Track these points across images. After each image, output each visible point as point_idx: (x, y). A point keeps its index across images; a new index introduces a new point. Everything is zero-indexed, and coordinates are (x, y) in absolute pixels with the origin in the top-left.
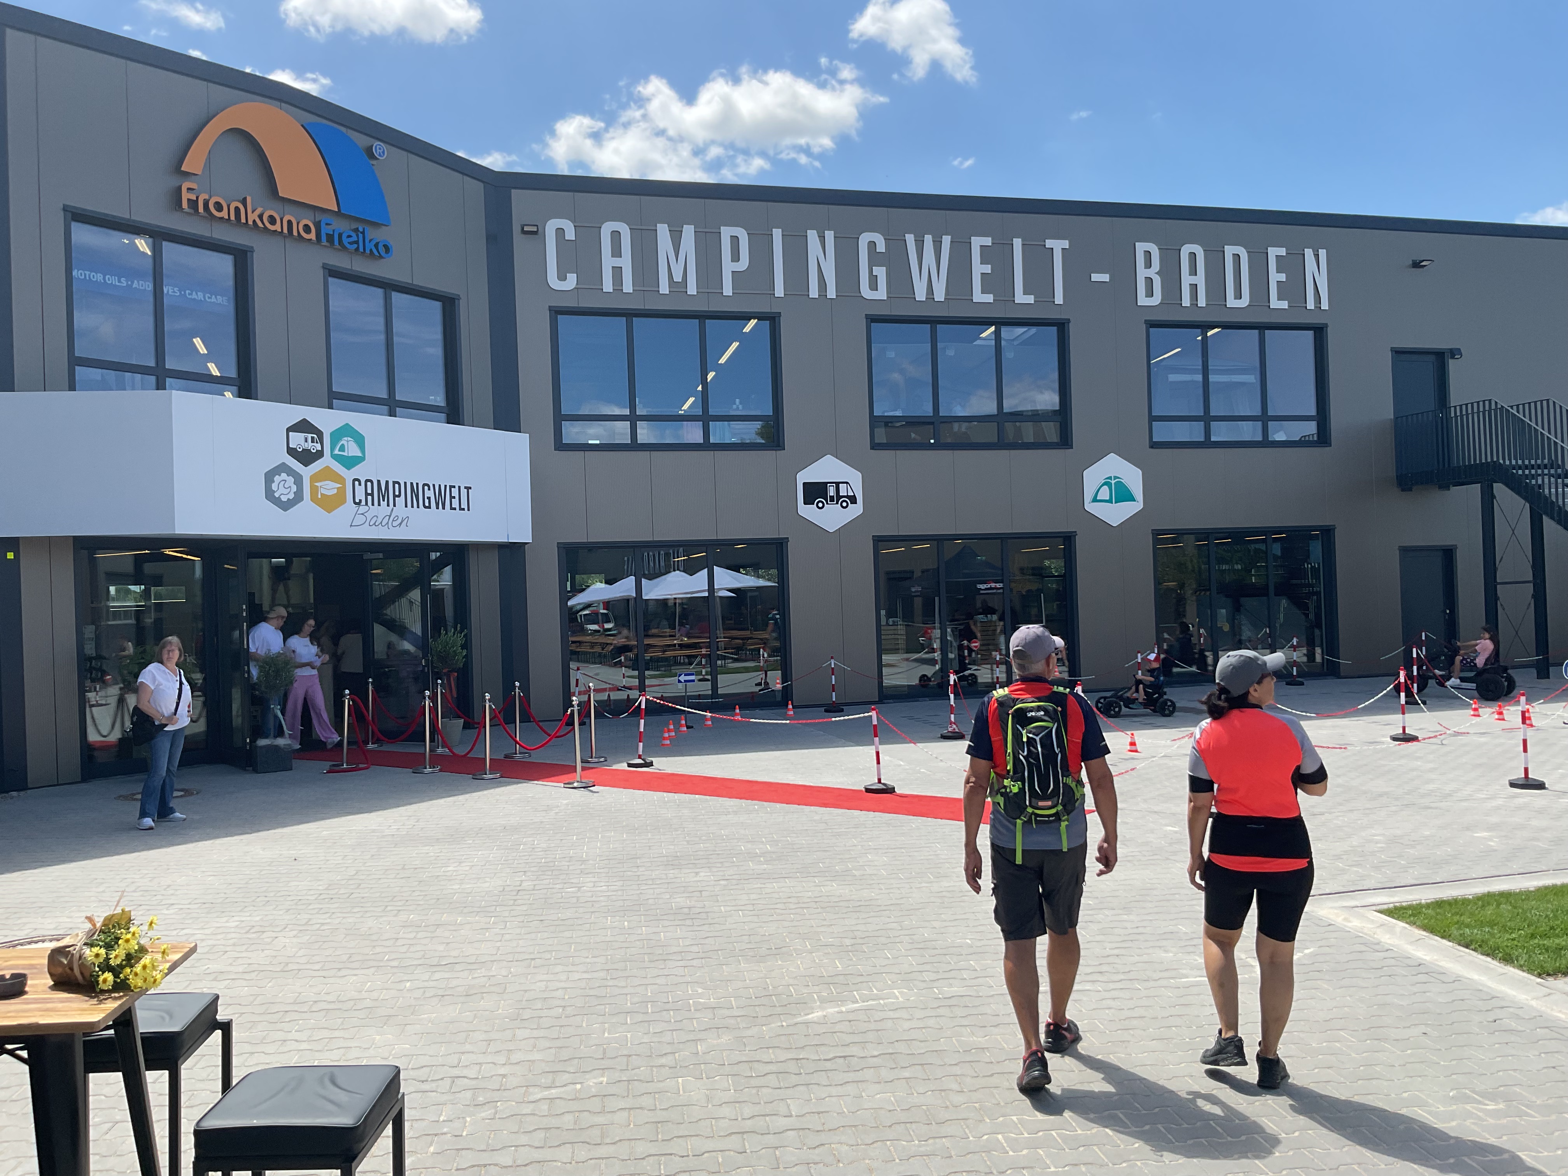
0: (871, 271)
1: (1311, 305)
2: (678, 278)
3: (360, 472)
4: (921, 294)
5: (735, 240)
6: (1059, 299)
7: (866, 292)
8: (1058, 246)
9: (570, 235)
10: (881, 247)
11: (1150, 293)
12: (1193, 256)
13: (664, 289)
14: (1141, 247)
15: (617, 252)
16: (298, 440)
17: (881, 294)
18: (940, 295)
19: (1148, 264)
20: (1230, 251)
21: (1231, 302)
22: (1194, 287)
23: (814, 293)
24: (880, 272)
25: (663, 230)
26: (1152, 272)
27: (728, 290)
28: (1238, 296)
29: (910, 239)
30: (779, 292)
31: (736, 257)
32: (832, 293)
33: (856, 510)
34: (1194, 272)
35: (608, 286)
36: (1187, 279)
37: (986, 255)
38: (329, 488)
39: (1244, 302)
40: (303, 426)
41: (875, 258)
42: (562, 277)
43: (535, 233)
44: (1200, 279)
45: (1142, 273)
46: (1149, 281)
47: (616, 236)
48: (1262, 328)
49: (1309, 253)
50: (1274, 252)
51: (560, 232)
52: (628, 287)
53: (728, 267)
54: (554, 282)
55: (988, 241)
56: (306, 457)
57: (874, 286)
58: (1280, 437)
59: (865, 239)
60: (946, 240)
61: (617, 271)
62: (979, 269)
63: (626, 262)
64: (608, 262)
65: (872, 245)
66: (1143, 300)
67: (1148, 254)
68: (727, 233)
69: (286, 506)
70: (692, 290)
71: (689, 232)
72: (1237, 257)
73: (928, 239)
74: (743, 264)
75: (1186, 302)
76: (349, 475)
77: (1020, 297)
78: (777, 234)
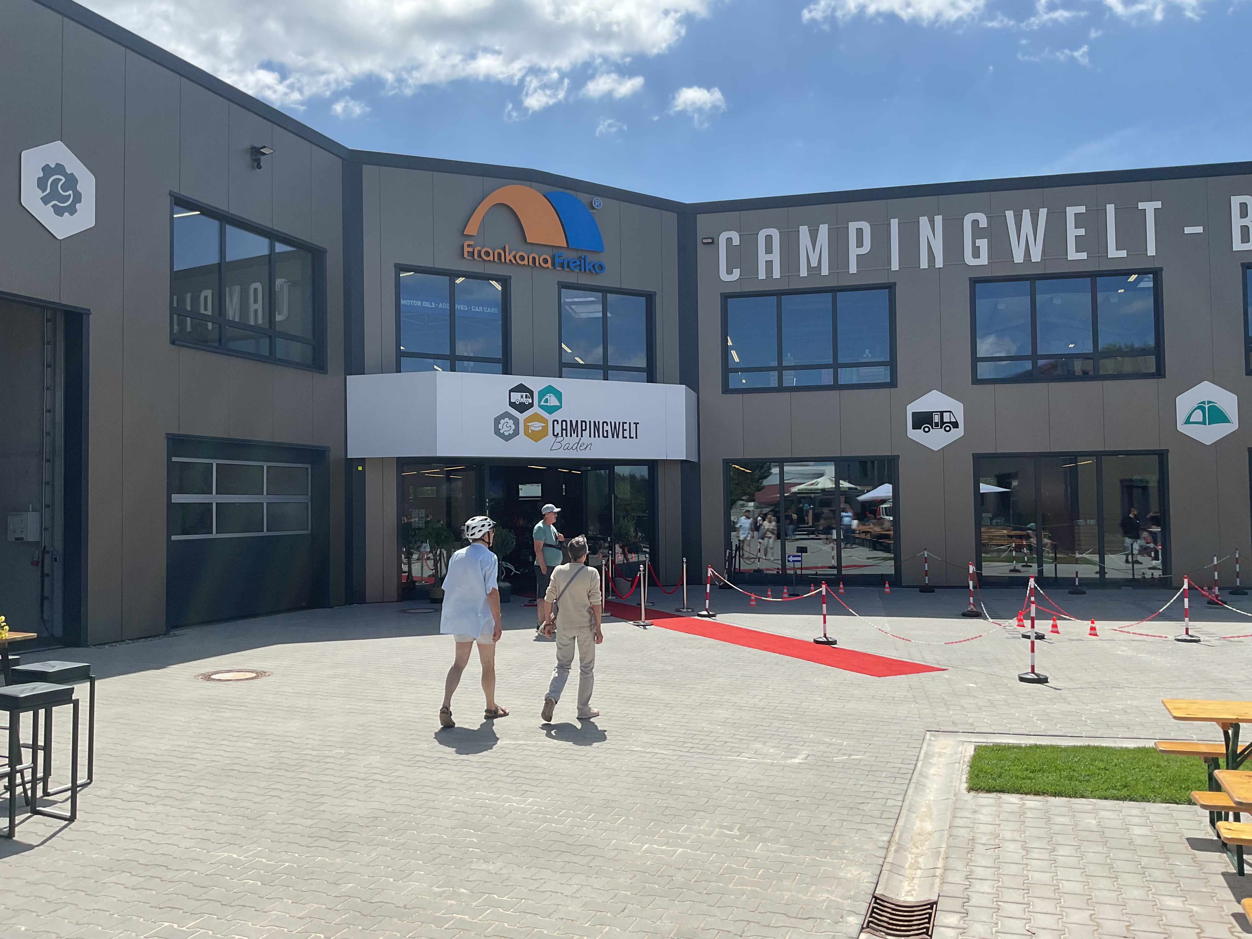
0: (974, 243)
2: (814, 264)
3: (558, 415)
4: (1019, 258)
5: (860, 231)
6: (1151, 251)
7: (969, 260)
8: (1150, 205)
9: (736, 241)
10: (983, 223)
11: (1246, 239)
13: (804, 273)
14: (1236, 200)
15: (769, 250)
16: (517, 397)
17: (984, 260)
18: (1036, 256)
19: (1245, 214)
23: (924, 264)
24: (983, 244)
25: (804, 231)
26: (1248, 221)
27: (853, 269)
29: (1010, 214)
30: (895, 266)
31: (860, 244)
32: (939, 263)
35: (762, 275)
37: (1079, 220)
38: (536, 426)
40: (521, 388)
41: (978, 233)
42: (729, 272)
43: (713, 243)
45: (1237, 223)
46: (1245, 229)
47: (769, 238)
51: (730, 240)
52: (777, 274)
53: (854, 252)
54: (724, 277)
55: (1082, 209)
56: (522, 408)
57: (976, 253)
59: (969, 218)
60: (1043, 212)
61: (769, 264)
62: (1073, 232)
63: (776, 257)
64: (763, 258)
65: (975, 223)
66: (1238, 246)
67: (1244, 205)
68: (853, 226)
69: (507, 438)
70: (825, 271)
71: (824, 229)
73: (1026, 213)
74: (866, 248)
76: (550, 418)
77: (1113, 252)
78: (894, 223)
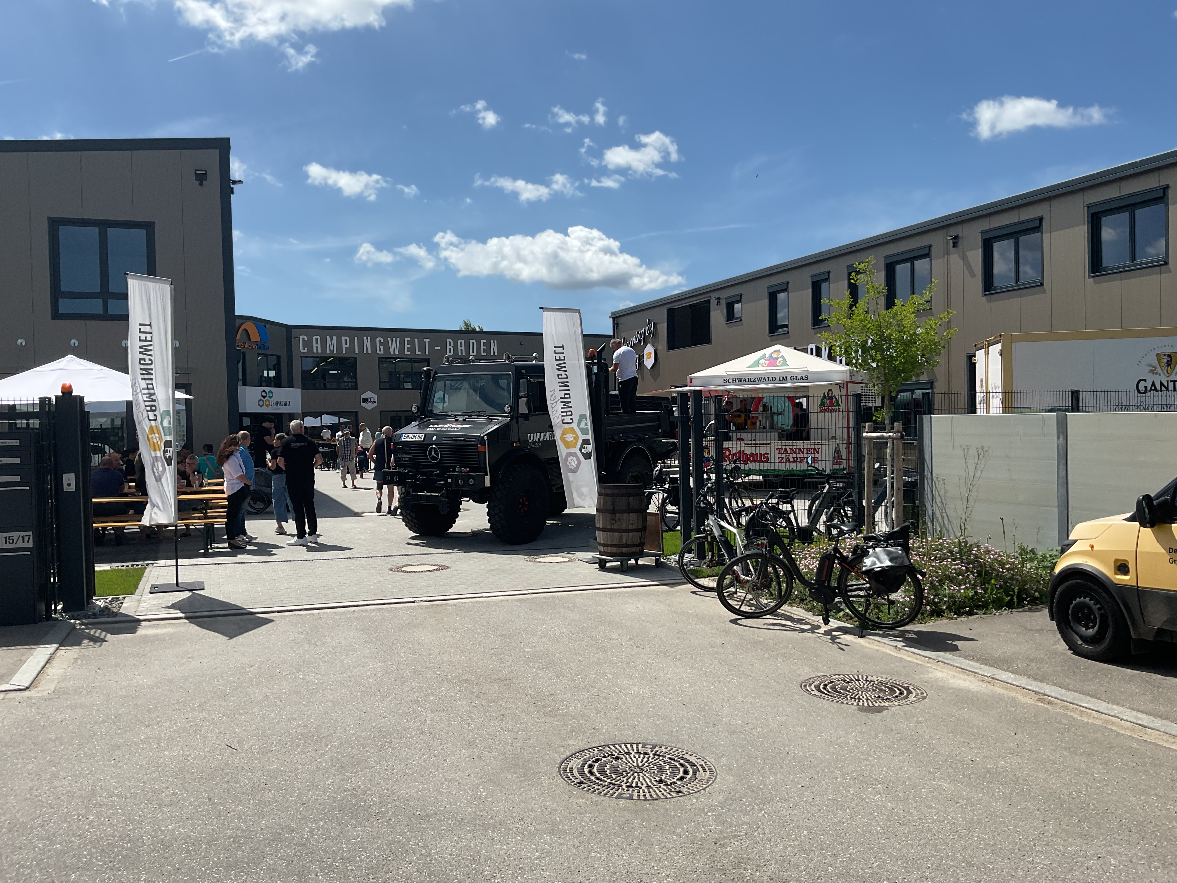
0: (379, 347)
1: (492, 354)
2: (332, 349)
3: (272, 399)
4: (392, 353)
5: (346, 340)
6: (427, 353)
7: (378, 352)
8: (427, 340)
9: (306, 339)
10: (382, 341)
11: (450, 352)
12: (461, 343)
13: (328, 352)
14: (448, 340)
15: (317, 343)
16: (263, 394)
17: (382, 352)
18: (397, 353)
19: (450, 345)
20: (471, 341)
21: (472, 354)
22: (462, 350)
23: (365, 352)
24: (382, 347)
25: (328, 338)
26: (451, 347)
27: (344, 352)
28: (473, 352)
29: (389, 339)
30: (357, 352)
31: (346, 344)
32: (370, 352)
33: (376, 404)
34: (461, 346)
35: (315, 351)
36: (460, 348)
37: (408, 343)
38: (267, 403)
39: (475, 354)
40: (264, 391)
41: (380, 344)
42: (304, 349)
43: (297, 338)
44: (463, 348)
45: (448, 347)
46: (450, 349)
47: (317, 339)
49: (492, 341)
50: (482, 341)
51: (303, 339)
52: (320, 351)
53: (344, 346)
54: (302, 350)
55: (409, 339)
56: (264, 397)
57: (380, 350)
59: (378, 339)
60: (398, 339)
61: (317, 348)
62: (407, 346)
63: (319, 345)
64: (315, 345)
65: (380, 340)
66: (448, 354)
67: (450, 342)
68: (344, 338)
69: (261, 406)
70: (335, 352)
71: (334, 338)
72: (473, 343)
73: (394, 339)
74: (348, 346)
75: (460, 354)
76: (270, 400)
77: (417, 353)
78: (356, 338)
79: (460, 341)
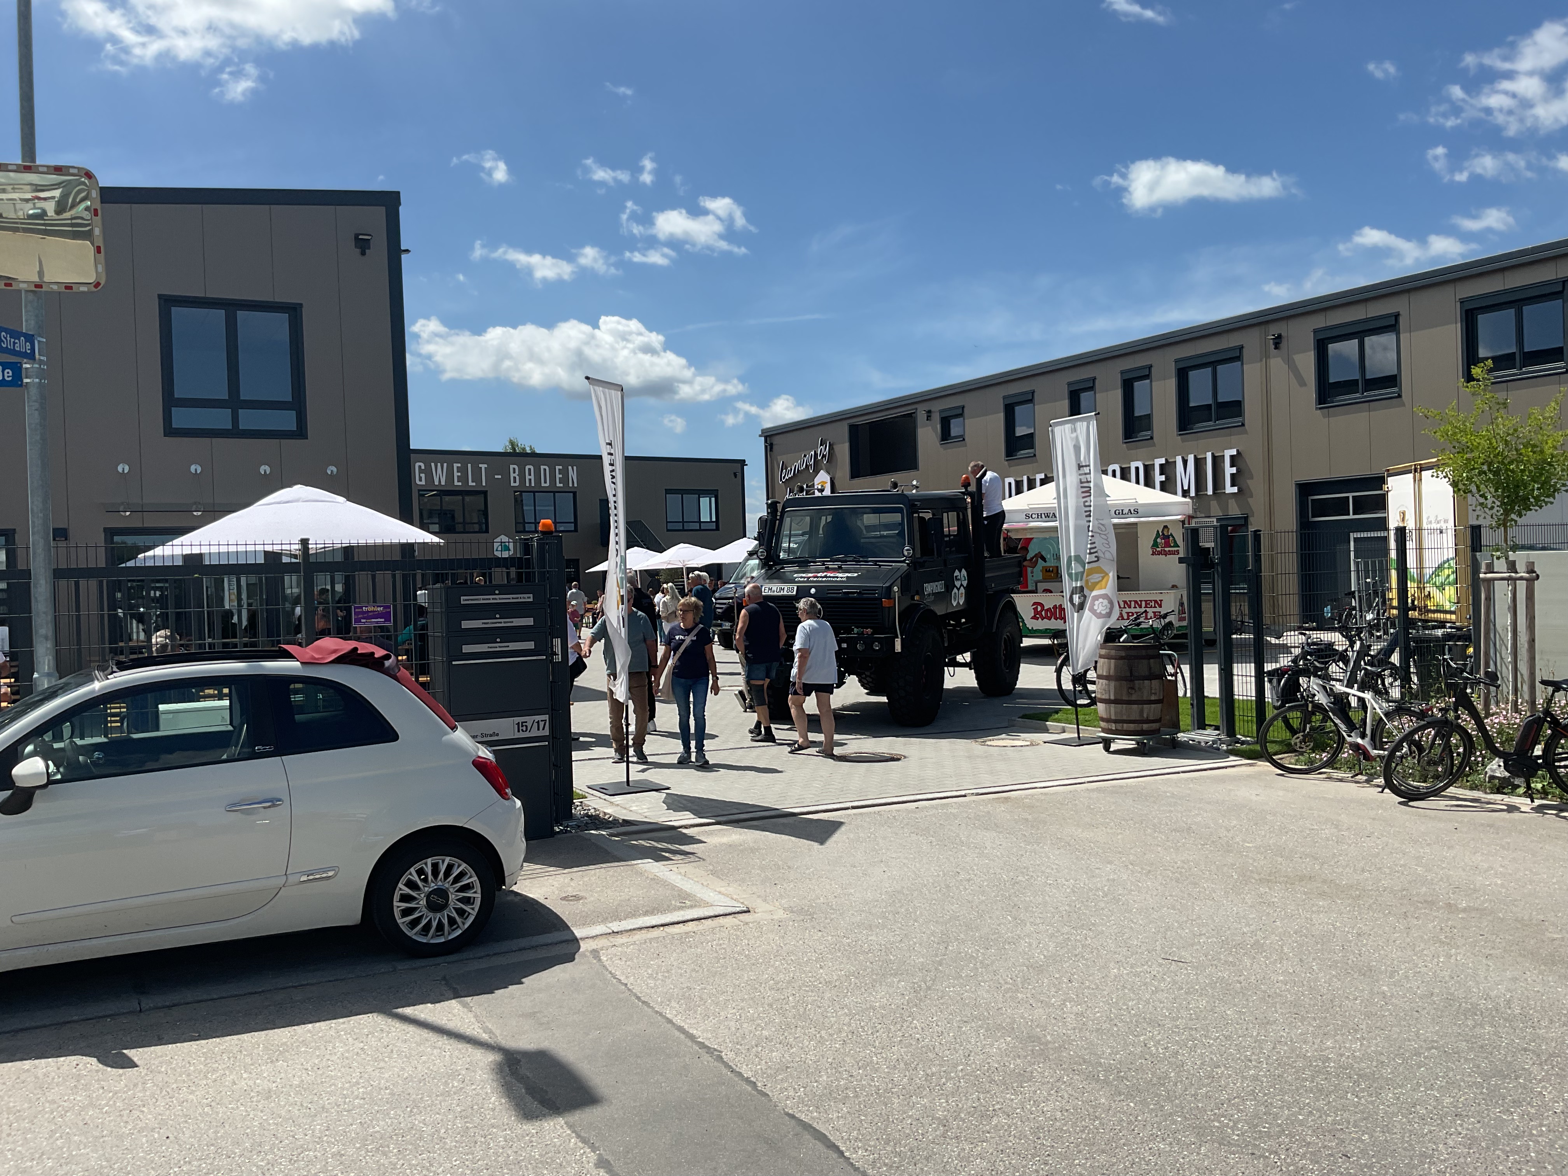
0: (419, 475)
1: (571, 485)
4: (437, 483)
6: (484, 484)
7: (418, 482)
8: (483, 466)
10: (423, 468)
11: (515, 482)
12: (530, 469)
14: (512, 467)
17: (423, 483)
18: (443, 483)
19: (514, 472)
20: (542, 467)
21: (543, 485)
22: (530, 480)
24: (423, 475)
26: (516, 475)
28: (545, 482)
29: (433, 464)
34: (530, 475)
36: (528, 477)
37: (459, 469)
39: (548, 484)
41: (421, 471)
44: (532, 477)
45: (512, 475)
46: (515, 478)
48: (554, 492)
49: (570, 468)
50: (557, 468)
55: (459, 465)
57: (420, 480)
58: (562, 529)
60: (445, 465)
62: (456, 474)
65: (420, 467)
66: (512, 484)
67: (514, 469)
72: (545, 470)
73: (439, 464)
75: (527, 485)
77: (471, 483)
79: (527, 467)
